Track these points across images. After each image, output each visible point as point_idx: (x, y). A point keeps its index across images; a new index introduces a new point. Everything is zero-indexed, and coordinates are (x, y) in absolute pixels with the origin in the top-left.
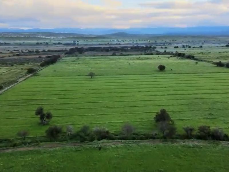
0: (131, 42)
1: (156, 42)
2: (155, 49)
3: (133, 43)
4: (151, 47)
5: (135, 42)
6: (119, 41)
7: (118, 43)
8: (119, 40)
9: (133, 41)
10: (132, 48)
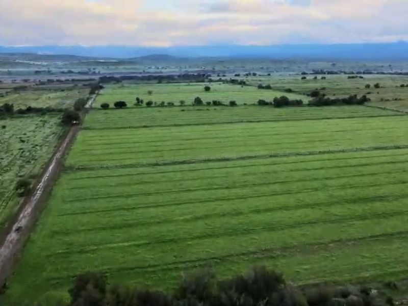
0: (177, 70)
1: (214, 69)
2: (209, 78)
3: (180, 70)
4: (204, 75)
5: (183, 70)
6: (158, 68)
7: (158, 71)
8: (158, 66)
9: (181, 68)
10: (179, 76)
